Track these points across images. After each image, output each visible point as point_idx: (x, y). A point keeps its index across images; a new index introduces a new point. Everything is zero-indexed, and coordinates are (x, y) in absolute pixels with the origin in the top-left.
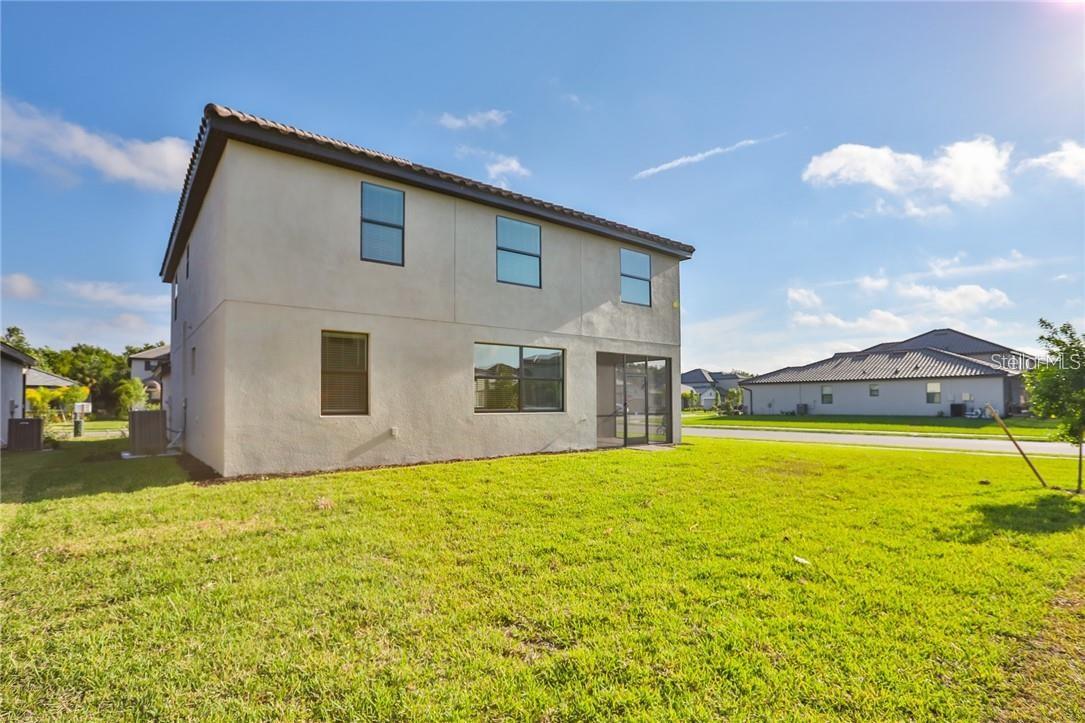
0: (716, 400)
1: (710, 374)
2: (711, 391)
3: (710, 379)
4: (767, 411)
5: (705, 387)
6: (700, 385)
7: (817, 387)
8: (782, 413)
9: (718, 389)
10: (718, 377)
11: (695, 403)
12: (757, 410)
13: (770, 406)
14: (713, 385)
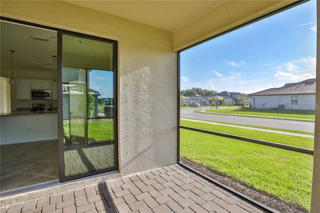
0: (233, 102)
1: (229, 93)
2: (230, 98)
3: (230, 95)
4: (262, 107)
5: (227, 97)
6: (226, 96)
7: (290, 97)
8: (270, 108)
9: (233, 98)
10: (232, 94)
11: (225, 103)
12: (257, 106)
13: (264, 105)
14: (231, 97)
